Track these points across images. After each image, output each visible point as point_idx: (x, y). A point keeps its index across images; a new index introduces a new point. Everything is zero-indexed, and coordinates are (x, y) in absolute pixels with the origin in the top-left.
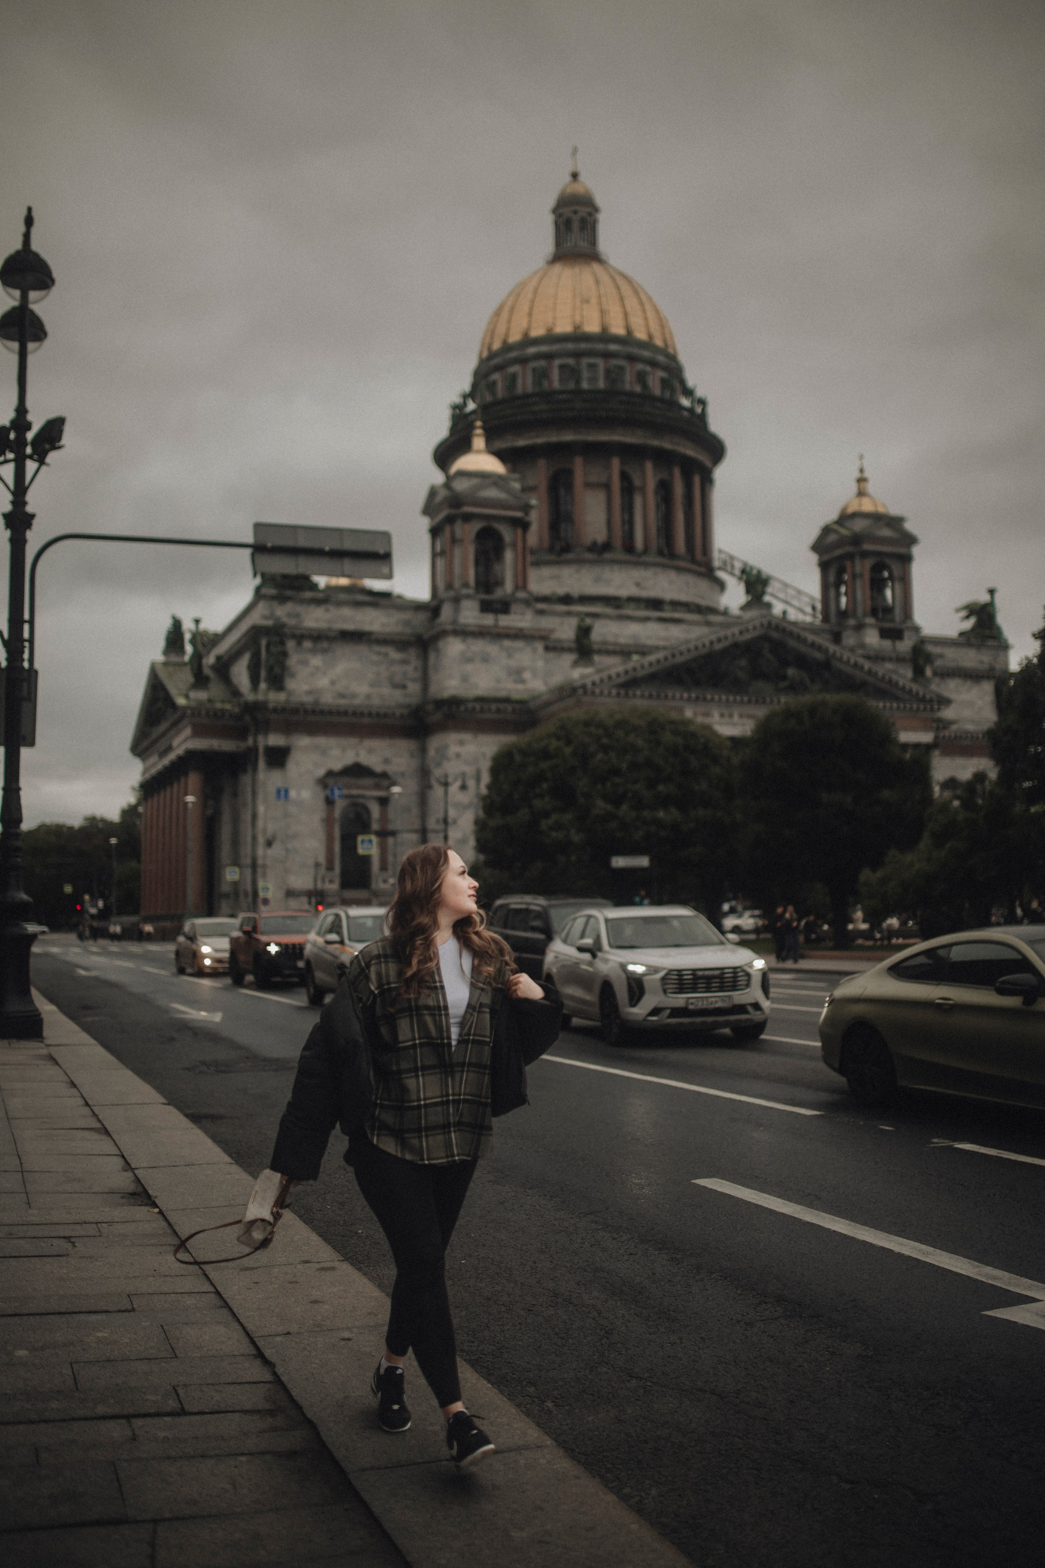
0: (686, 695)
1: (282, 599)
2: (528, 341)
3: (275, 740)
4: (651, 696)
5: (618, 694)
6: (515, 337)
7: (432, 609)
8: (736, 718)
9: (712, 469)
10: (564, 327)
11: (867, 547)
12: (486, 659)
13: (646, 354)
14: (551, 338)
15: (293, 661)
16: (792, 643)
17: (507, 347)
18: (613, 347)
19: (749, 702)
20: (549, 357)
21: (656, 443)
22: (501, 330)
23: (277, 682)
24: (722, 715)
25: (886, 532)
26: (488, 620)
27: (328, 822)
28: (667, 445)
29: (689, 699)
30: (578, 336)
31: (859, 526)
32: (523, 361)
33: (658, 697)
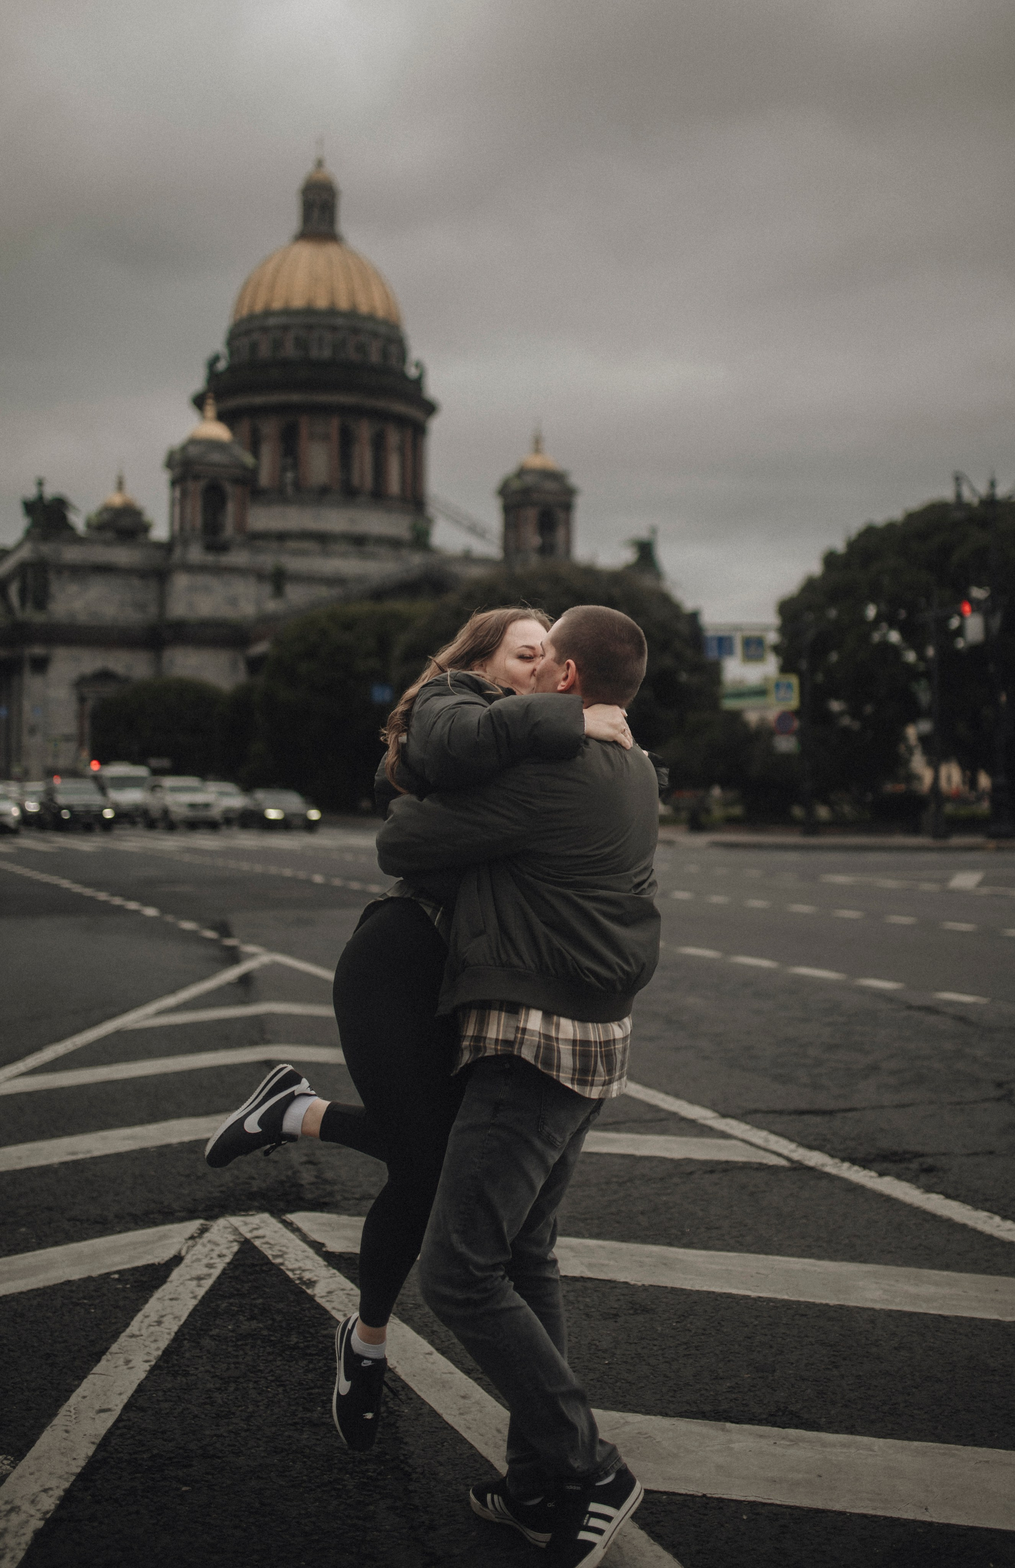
1: (45, 537)
2: (268, 313)
3: (38, 650)
6: (259, 307)
7: (167, 547)
9: (425, 421)
10: (298, 302)
11: (535, 497)
12: (208, 590)
13: (369, 325)
14: (287, 312)
15: (55, 587)
17: (251, 317)
18: (340, 321)
20: (285, 328)
21: (372, 403)
22: (247, 301)
23: (41, 603)
25: (550, 485)
26: (210, 558)
27: (80, 716)
30: (309, 311)
31: (529, 480)
32: (265, 330)
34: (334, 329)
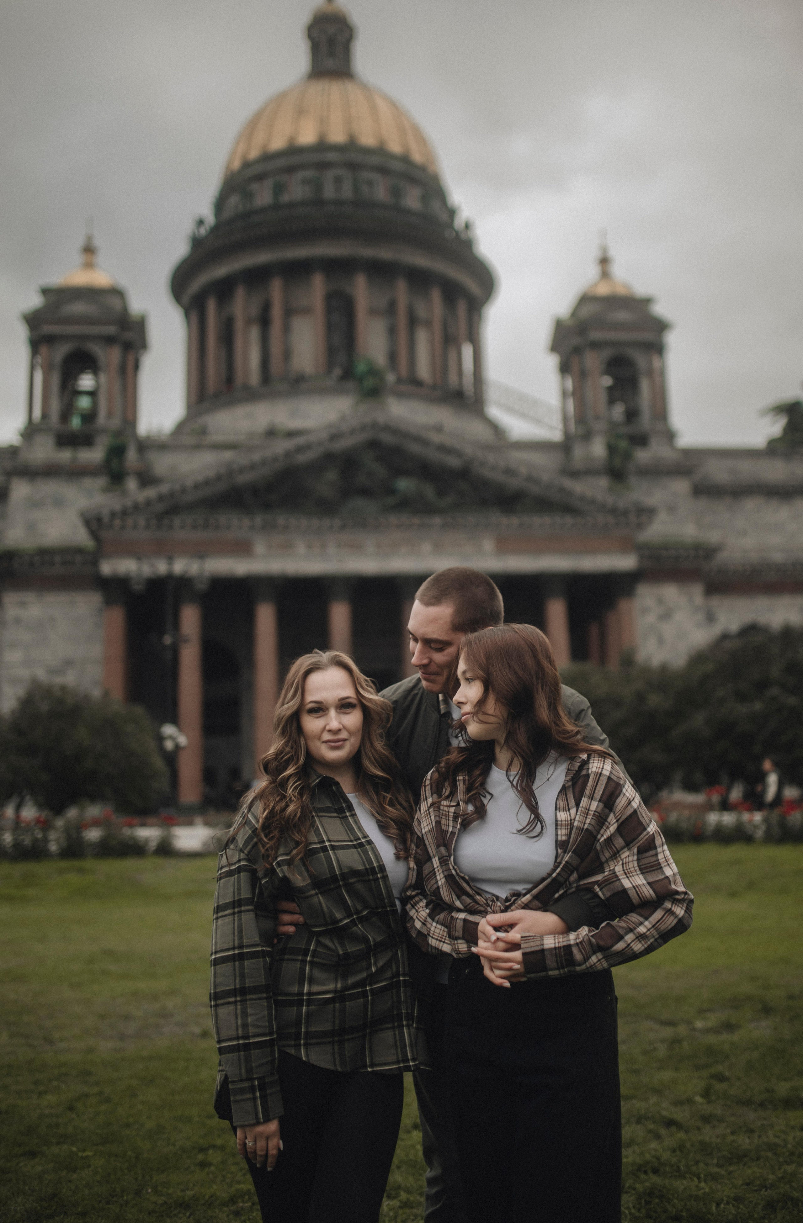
0: (246, 522)
2: (245, 166)
4: (195, 527)
5: (147, 527)
8: (331, 550)
11: (596, 335)
12: (59, 502)
13: (374, 160)
16: (415, 448)
18: (330, 157)
19: (343, 527)
21: (368, 252)
24: (310, 547)
25: (622, 316)
26: (65, 456)
28: (385, 254)
29: (252, 527)
30: (291, 151)
31: (587, 311)
33: (206, 526)
34: (323, 166)
